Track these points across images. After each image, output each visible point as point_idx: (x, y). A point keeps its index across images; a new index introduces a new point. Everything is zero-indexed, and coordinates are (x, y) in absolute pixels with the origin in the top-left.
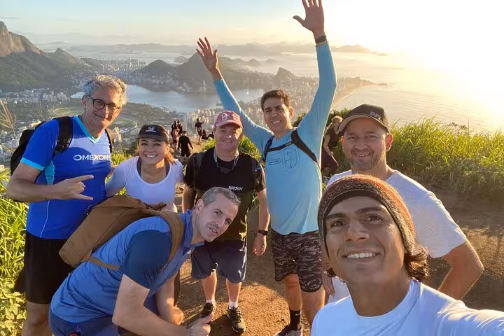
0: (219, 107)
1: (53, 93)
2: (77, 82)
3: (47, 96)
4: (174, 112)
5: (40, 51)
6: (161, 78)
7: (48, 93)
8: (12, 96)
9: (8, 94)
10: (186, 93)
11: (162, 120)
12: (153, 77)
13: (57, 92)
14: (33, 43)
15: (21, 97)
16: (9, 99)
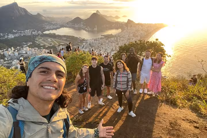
0: (102, 37)
1: (36, 31)
2: (45, 27)
3: (34, 33)
4: (84, 39)
5: (31, 14)
6: (78, 25)
7: (34, 31)
8: (21, 33)
9: (19, 32)
10: (89, 31)
11: (79, 42)
12: (75, 24)
13: (38, 31)
14: (28, 11)
15: (24, 33)
16: (20, 34)
